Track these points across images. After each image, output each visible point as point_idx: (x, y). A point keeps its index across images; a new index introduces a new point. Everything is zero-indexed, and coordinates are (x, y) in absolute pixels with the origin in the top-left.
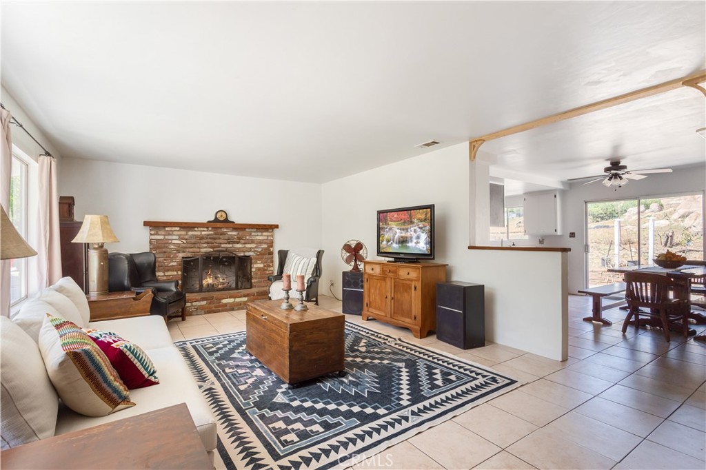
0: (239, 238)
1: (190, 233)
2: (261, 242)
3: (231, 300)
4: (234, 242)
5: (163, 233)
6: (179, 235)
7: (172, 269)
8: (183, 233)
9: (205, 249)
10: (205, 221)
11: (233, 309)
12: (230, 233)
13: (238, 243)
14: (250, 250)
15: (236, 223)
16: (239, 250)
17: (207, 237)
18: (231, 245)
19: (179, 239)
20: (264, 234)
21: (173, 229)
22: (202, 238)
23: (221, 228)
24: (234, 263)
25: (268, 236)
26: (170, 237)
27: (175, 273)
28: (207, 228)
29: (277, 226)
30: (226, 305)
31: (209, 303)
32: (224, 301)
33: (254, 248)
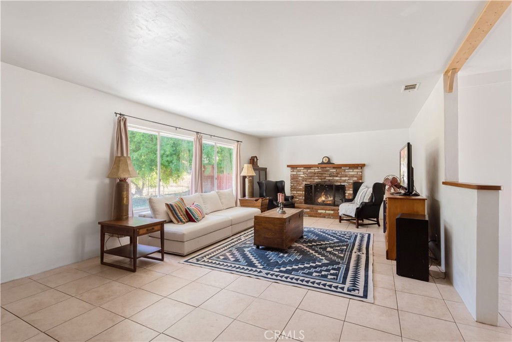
0: (338, 174)
1: (309, 171)
2: (353, 176)
3: (324, 211)
4: (334, 176)
5: (296, 171)
6: (303, 172)
7: (300, 190)
8: (305, 170)
9: (317, 180)
10: (316, 163)
11: (325, 217)
12: (331, 170)
13: (337, 176)
14: (345, 181)
15: (336, 164)
16: (337, 181)
17: (318, 173)
18: (332, 178)
19: (304, 174)
20: (355, 170)
21: (301, 168)
22: (315, 174)
23: (326, 167)
24: (333, 189)
25: (357, 172)
26: (299, 173)
27: (301, 193)
28: (318, 167)
29: (364, 165)
30: (320, 214)
31: (311, 211)
32: (319, 211)
33: (347, 180)
